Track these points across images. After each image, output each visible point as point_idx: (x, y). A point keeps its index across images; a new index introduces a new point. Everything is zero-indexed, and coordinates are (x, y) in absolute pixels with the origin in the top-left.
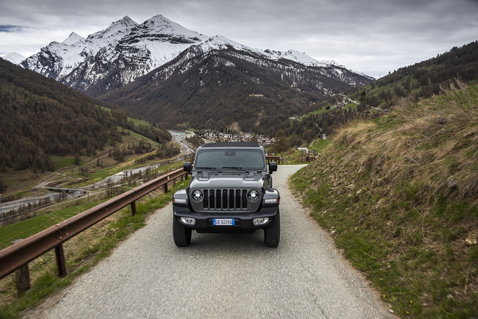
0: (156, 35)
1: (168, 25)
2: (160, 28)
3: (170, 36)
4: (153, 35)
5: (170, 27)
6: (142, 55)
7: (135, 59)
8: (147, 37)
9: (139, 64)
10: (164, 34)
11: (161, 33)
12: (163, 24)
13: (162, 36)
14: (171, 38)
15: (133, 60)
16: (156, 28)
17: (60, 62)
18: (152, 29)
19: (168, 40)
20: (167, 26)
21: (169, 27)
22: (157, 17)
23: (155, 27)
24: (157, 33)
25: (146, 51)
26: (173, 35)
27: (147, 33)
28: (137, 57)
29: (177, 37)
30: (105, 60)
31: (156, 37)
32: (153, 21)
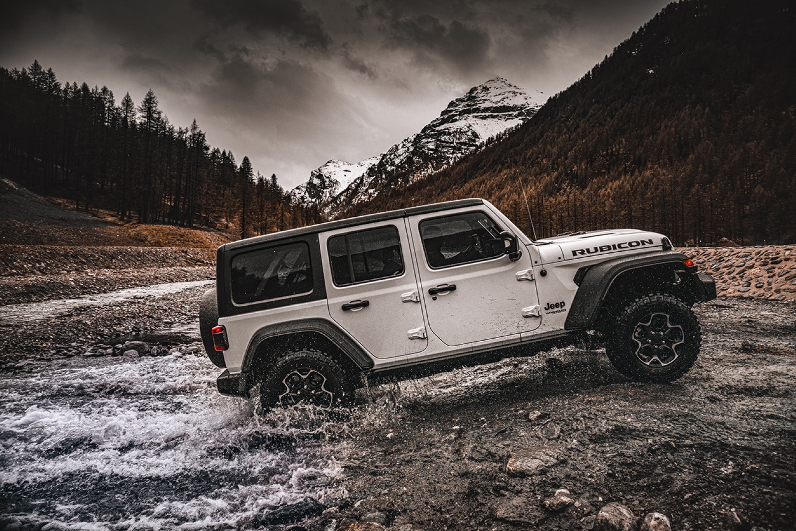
0: (492, 109)
1: (516, 90)
2: (501, 97)
3: (521, 109)
4: (486, 110)
5: (520, 94)
6: (459, 139)
7: (443, 147)
8: (473, 113)
9: (451, 156)
10: (508, 105)
11: (502, 105)
12: (506, 90)
13: (505, 109)
14: (523, 111)
15: (440, 149)
16: (493, 97)
17: (334, 188)
18: (485, 100)
19: (516, 116)
20: (514, 93)
21: (518, 94)
22: (496, 81)
23: (491, 97)
24: (495, 106)
25: (469, 133)
26: (527, 105)
27: (473, 105)
28: (447, 142)
29: (536, 108)
30: (392, 164)
31: (491, 112)
32: (488, 87)
